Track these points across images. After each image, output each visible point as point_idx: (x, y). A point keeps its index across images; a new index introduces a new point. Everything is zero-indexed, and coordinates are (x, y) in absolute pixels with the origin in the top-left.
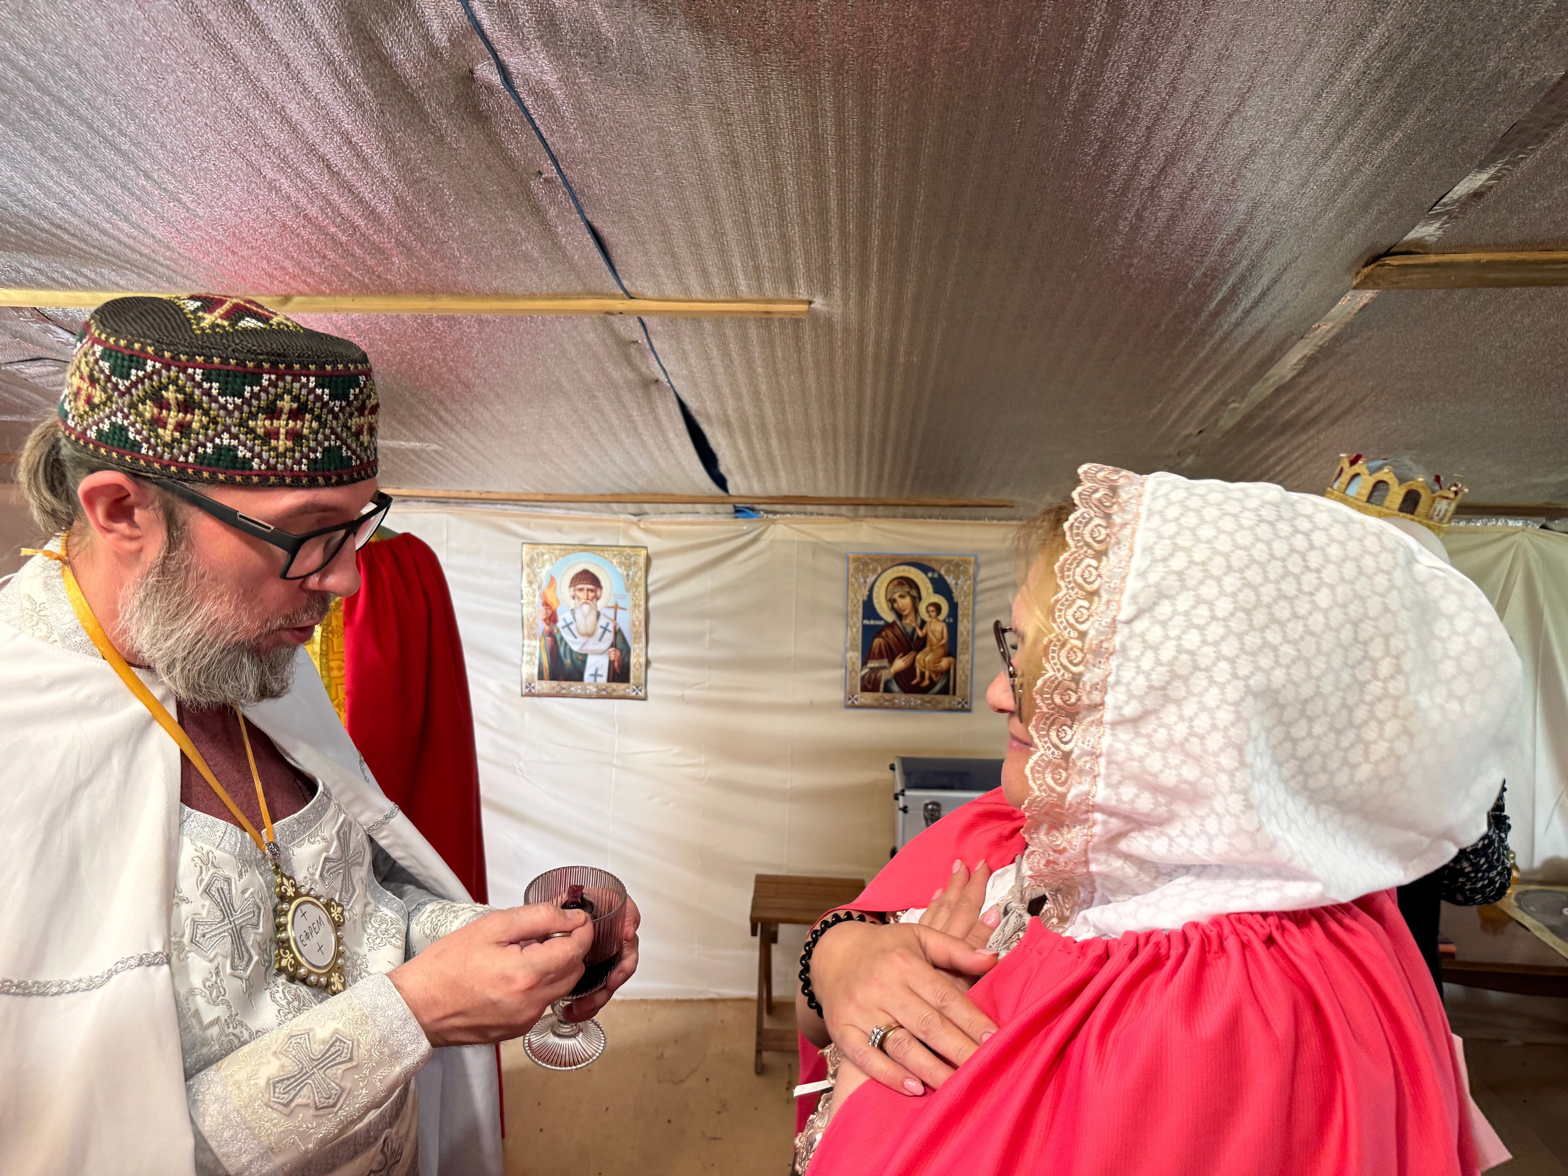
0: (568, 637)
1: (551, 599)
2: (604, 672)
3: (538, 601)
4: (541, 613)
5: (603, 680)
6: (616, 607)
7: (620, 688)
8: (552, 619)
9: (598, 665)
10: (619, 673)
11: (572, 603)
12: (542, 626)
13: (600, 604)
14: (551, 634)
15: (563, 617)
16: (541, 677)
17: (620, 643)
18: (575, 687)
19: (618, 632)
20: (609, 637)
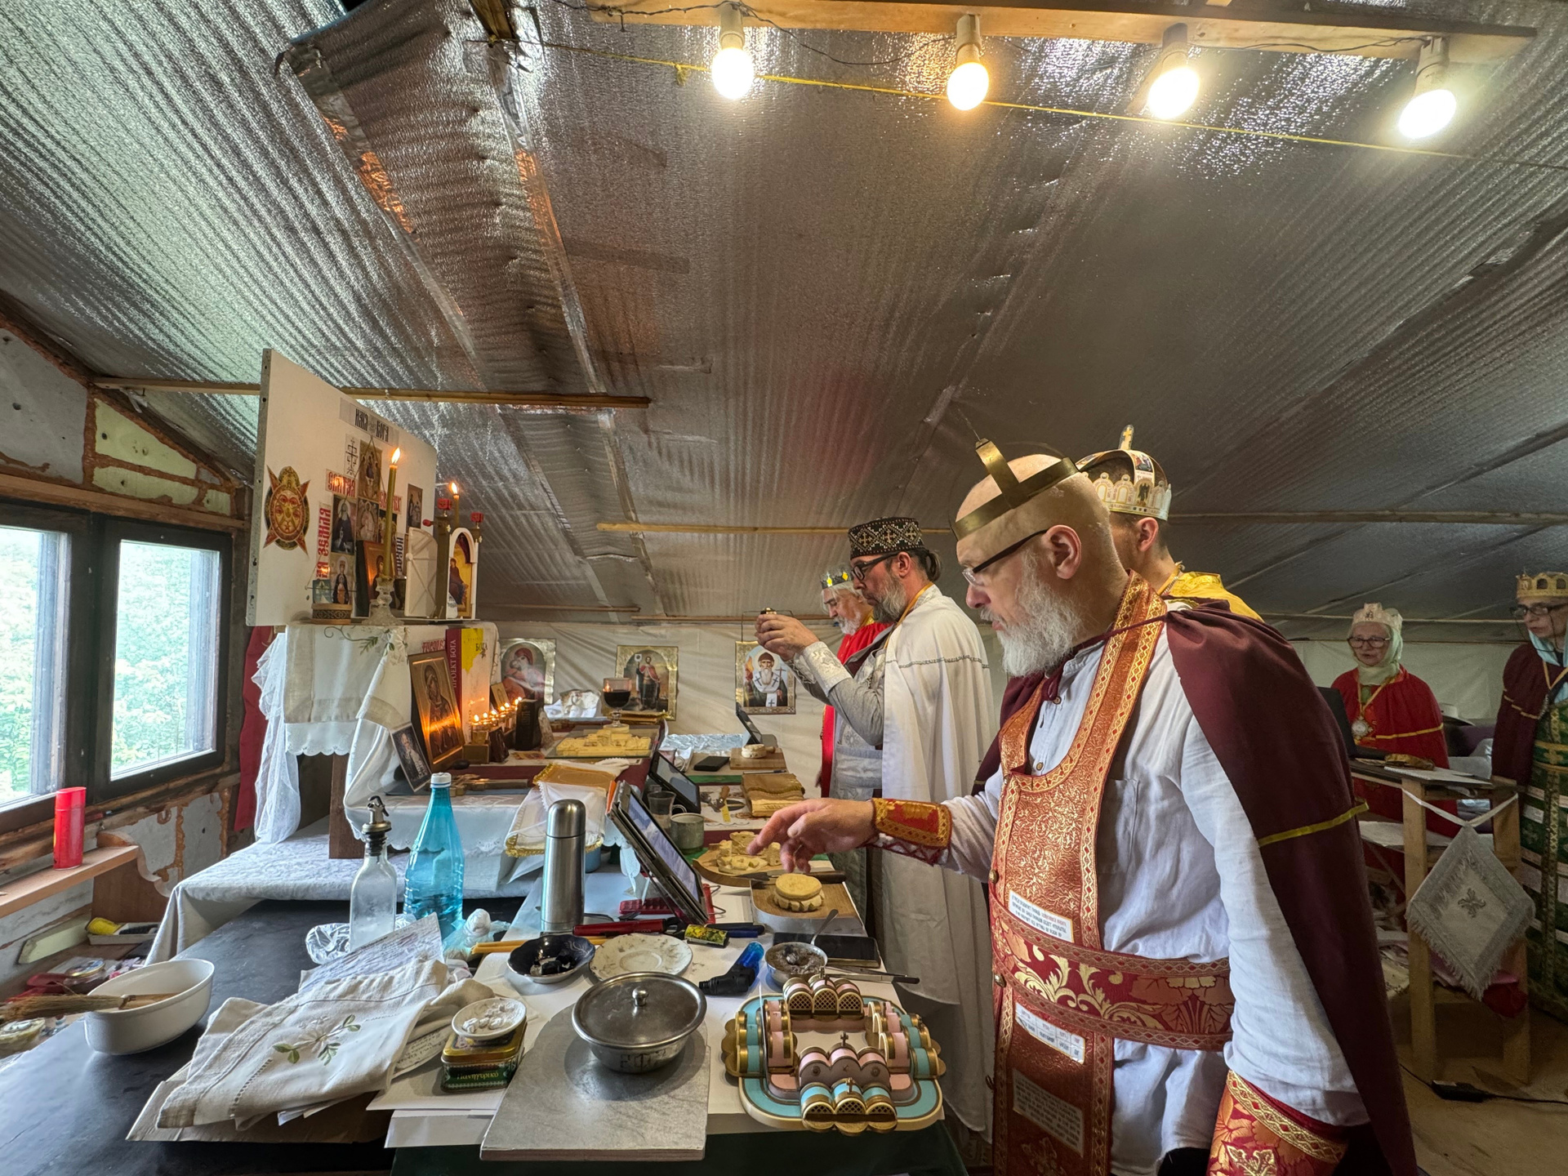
0: (757, 685)
1: (750, 667)
2: (775, 701)
3: (744, 667)
4: (745, 674)
5: (775, 705)
6: (781, 670)
7: (783, 709)
8: (750, 677)
9: (772, 698)
10: (783, 701)
11: (760, 669)
12: (745, 681)
13: (773, 669)
14: (749, 684)
15: (756, 675)
16: (745, 705)
17: (783, 688)
18: (762, 710)
19: (782, 682)
20: (777, 684)
